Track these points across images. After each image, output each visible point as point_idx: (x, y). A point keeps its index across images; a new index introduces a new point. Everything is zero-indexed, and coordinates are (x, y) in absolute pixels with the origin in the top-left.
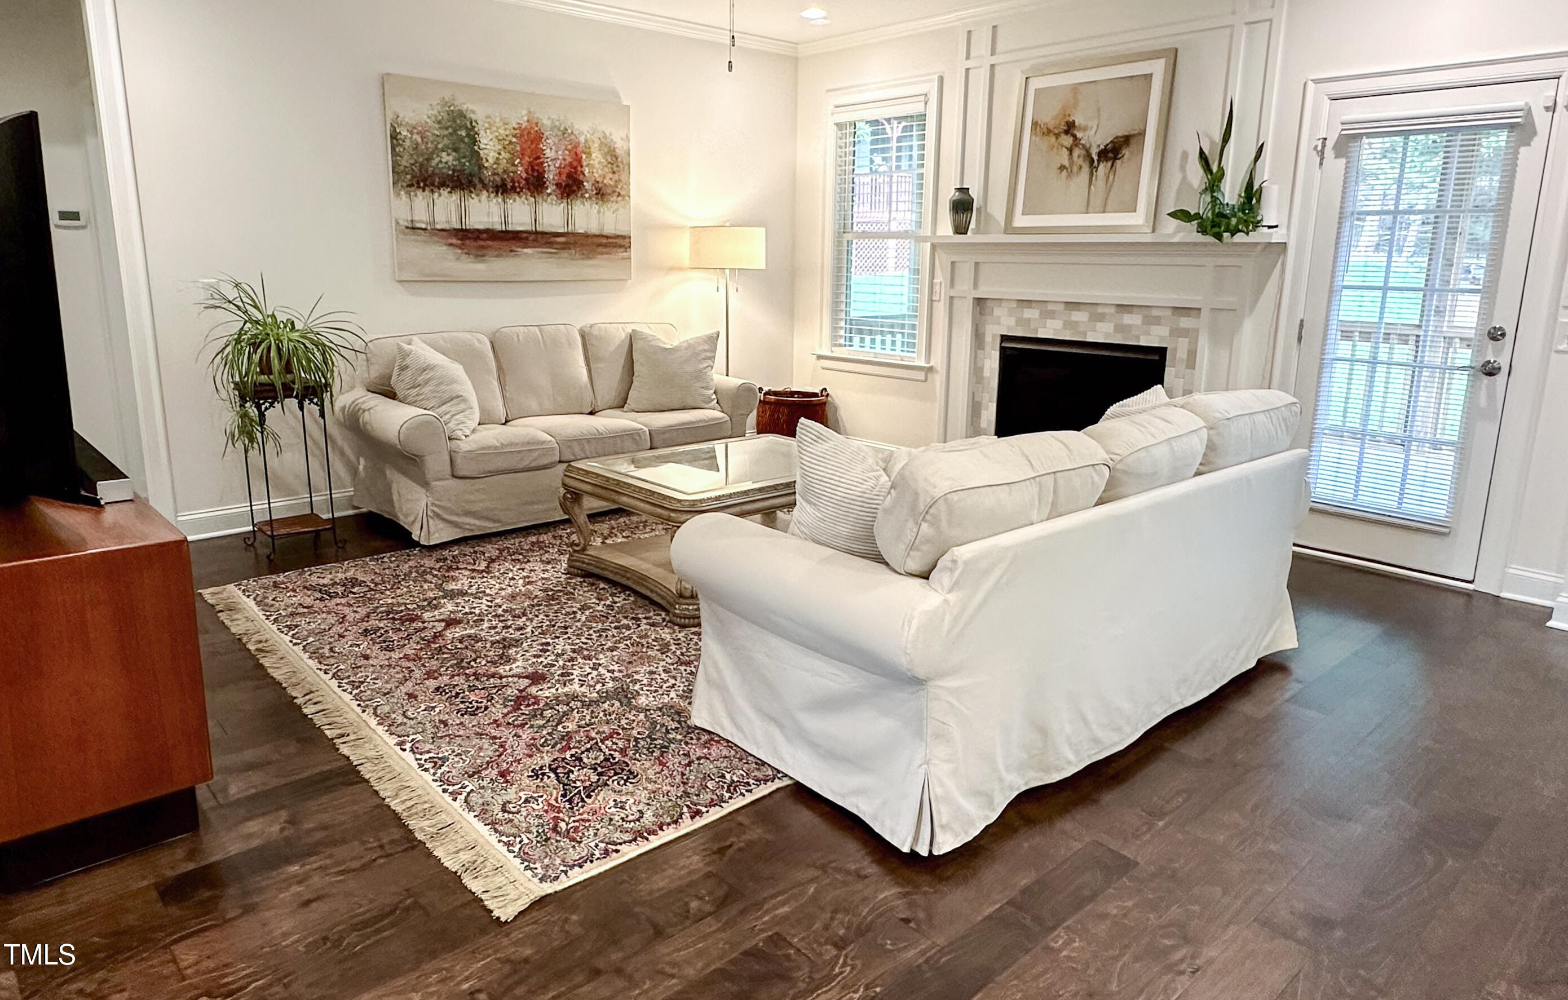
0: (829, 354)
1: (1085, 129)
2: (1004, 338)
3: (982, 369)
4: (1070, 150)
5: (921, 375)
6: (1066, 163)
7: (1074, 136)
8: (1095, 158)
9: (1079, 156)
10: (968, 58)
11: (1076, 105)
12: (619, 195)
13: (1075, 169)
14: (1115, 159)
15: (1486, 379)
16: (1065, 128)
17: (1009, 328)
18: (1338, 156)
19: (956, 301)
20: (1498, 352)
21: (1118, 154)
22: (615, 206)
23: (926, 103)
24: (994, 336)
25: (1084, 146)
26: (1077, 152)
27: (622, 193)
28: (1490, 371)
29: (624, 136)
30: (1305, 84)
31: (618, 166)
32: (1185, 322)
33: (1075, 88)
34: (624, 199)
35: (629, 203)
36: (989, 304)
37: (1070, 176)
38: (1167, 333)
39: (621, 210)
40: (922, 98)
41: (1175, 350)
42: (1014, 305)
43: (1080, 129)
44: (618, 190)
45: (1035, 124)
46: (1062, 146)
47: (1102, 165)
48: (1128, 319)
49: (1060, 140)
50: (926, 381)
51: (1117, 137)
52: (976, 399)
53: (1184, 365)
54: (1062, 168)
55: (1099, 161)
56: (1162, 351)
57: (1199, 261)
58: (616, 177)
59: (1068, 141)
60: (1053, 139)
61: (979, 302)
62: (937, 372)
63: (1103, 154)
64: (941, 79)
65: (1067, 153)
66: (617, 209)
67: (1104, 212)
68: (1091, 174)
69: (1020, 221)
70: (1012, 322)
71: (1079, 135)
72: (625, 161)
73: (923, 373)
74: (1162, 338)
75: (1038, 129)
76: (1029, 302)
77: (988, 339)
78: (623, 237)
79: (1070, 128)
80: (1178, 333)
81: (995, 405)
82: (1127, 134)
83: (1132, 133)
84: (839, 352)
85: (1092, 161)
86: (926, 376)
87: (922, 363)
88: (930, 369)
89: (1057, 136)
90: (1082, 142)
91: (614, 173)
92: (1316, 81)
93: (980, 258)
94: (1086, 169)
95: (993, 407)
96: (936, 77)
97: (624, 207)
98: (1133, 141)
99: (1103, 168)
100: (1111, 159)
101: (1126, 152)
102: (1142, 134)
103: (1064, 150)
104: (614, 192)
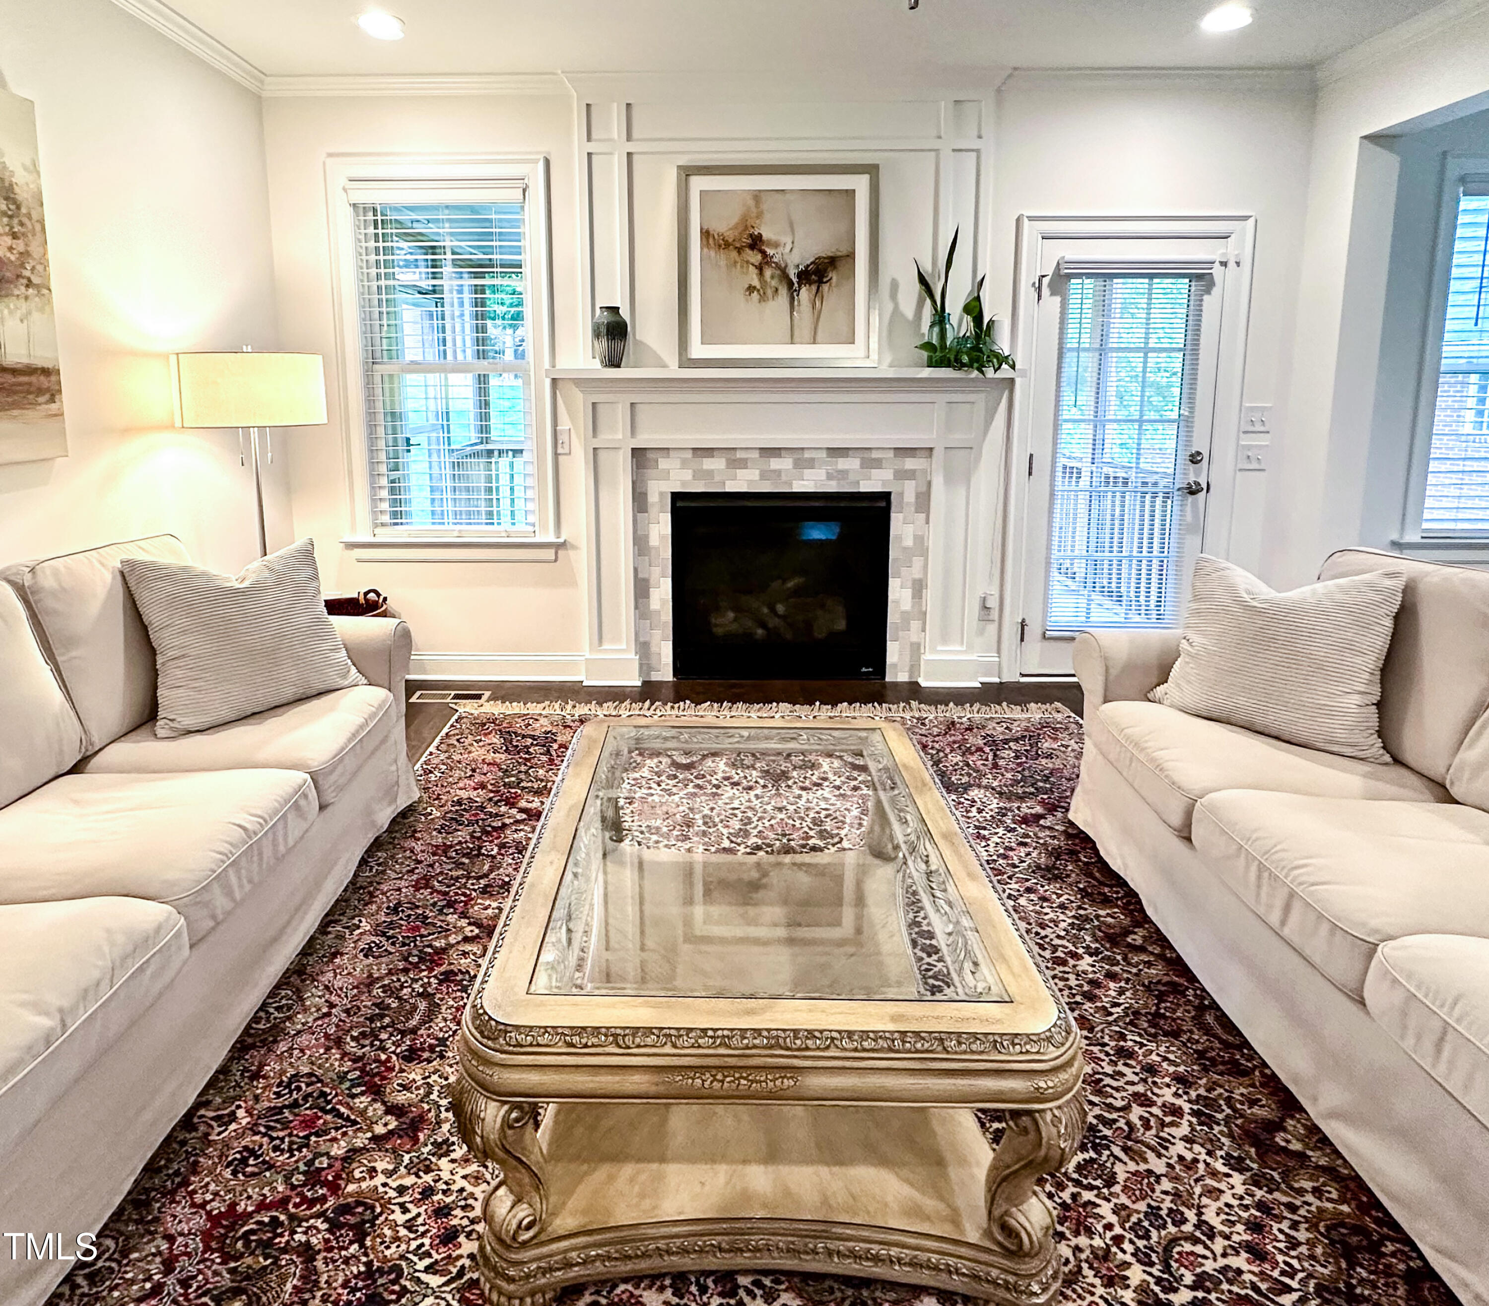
0: (371, 539)
1: (776, 245)
2: (676, 497)
3: (647, 537)
4: (760, 269)
5: (550, 554)
6: (756, 283)
7: (763, 253)
8: (795, 280)
9: (772, 277)
10: (589, 139)
11: (760, 215)
12: (29, 284)
13: (769, 292)
14: (820, 282)
15: (1190, 498)
16: (749, 241)
17: (684, 483)
18: (1053, 294)
19: (602, 455)
20: (1197, 474)
21: (823, 277)
22: (23, 306)
23: (524, 191)
24: (661, 494)
25: (776, 263)
26: (768, 273)
27: (35, 280)
28: (1193, 490)
29: (28, 163)
30: (1018, 220)
31: (22, 224)
32: (910, 464)
33: (757, 196)
34: (39, 294)
35: (49, 302)
36: (650, 455)
37: (763, 298)
38: (891, 477)
39: (36, 315)
40: (520, 183)
41: (901, 494)
42: (689, 455)
43: (770, 244)
44: (27, 273)
45: (706, 234)
46: (748, 262)
47: (804, 290)
48: (843, 464)
49: (743, 255)
50: (556, 560)
51: (819, 258)
52: (640, 575)
53: (913, 509)
54: (751, 289)
55: (800, 286)
56: (886, 496)
57: (928, 397)
58: (20, 245)
59: (756, 258)
60: (734, 254)
61: (638, 453)
62: (574, 547)
63: (805, 276)
64: (547, 162)
65: (756, 271)
66: (29, 313)
67: (814, 343)
68: (792, 299)
69: (698, 350)
70: (688, 475)
71: (770, 252)
72: (35, 216)
73: (553, 551)
74: (884, 482)
75: (711, 241)
76: (709, 452)
77: (653, 498)
78: (46, 372)
79: (756, 242)
80: (902, 475)
81: (669, 581)
82: (831, 254)
83: (839, 254)
84: (385, 535)
85: (790, 284)
86: (556, 553)
87: (551, 538)
88: (563, 545)
89: (739, 250)
90: (775, 260)
91: (15, 236)
92: (1031, 219)
93: (635, 398)
94: (783, 291)
95: (667, 585)
96: (541, 157)
97: (41, 310)
98: (840, 264)
99: (805, 294)
100: (815, 282)
101: (833, 275)
102: (851, 256)
103: (751, 268)
104: (19, 276)
